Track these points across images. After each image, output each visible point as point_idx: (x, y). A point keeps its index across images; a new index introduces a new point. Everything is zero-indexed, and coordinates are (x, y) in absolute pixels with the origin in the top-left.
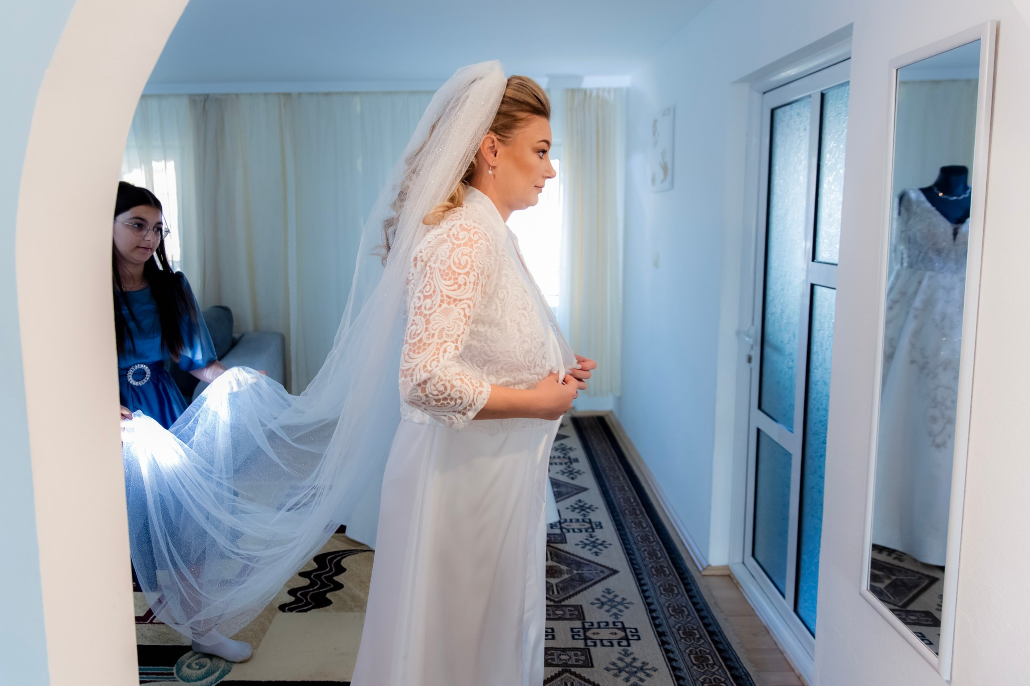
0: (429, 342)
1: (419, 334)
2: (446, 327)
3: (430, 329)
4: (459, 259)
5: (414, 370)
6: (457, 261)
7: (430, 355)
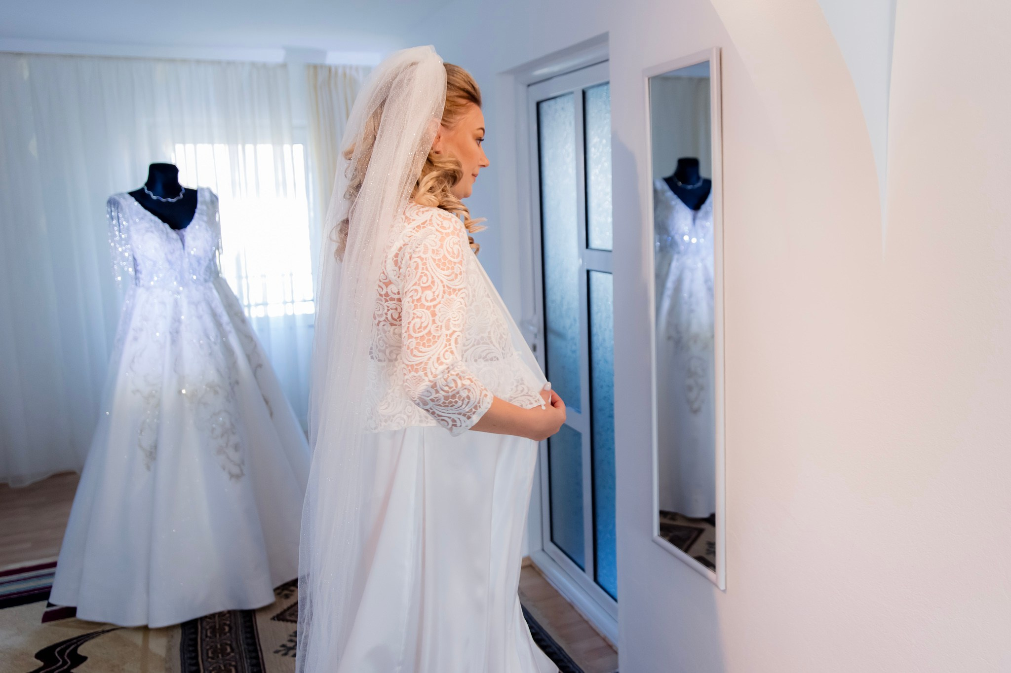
0: (439, 334)
1: (426, 327)
2: (451, 318)
3: (437, 321)
4: (452, 248)
5: (426, 364)
6: (450, 250)
7: (442, 347)
